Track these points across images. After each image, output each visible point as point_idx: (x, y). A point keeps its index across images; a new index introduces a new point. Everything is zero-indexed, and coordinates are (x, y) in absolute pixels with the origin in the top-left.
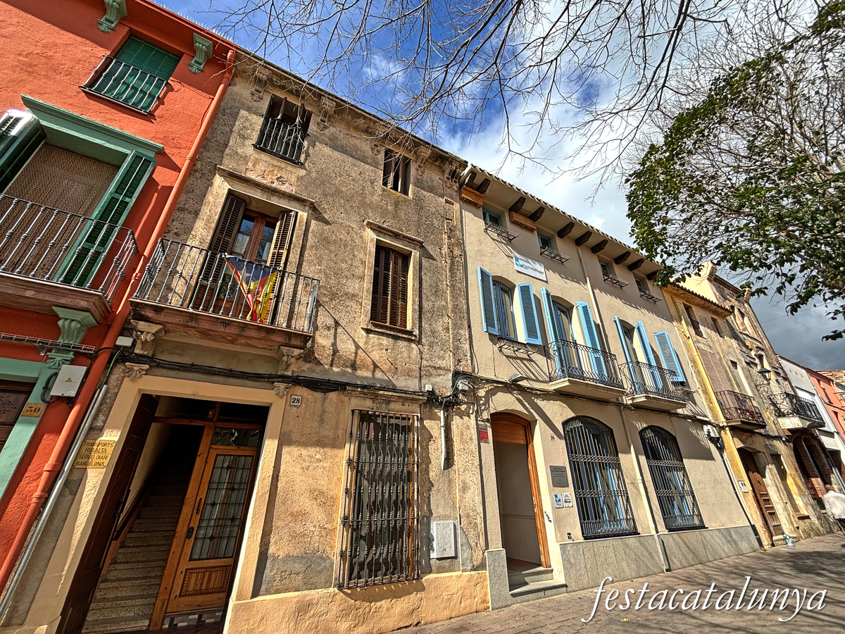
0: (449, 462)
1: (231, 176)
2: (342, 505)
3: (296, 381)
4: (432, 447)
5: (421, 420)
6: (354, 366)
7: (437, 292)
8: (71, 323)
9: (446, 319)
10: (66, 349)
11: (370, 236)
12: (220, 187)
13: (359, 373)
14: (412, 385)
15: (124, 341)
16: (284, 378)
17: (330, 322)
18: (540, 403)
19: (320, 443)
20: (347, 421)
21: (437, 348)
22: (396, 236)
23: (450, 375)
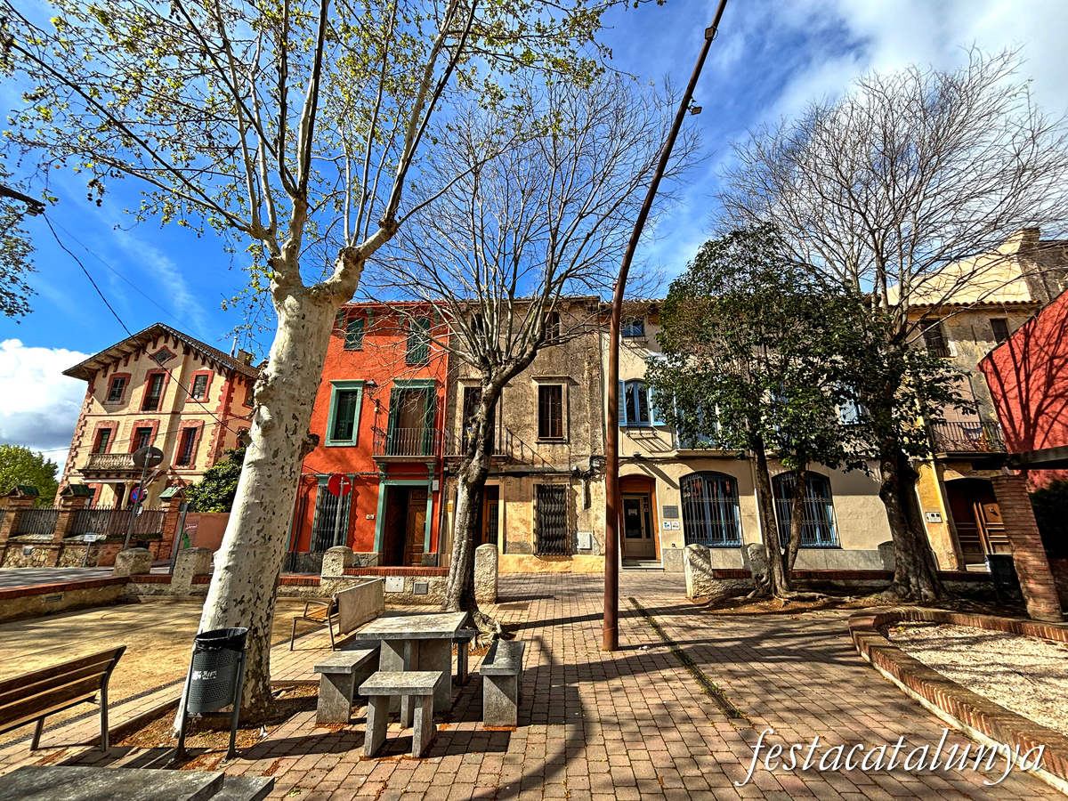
0: (588, 505)
1: (462, 380)
2: (533, 525)
3: (507, 474)
4: (577, 498)
5: (571, 486)
6: (533, 463)
7: (580, 407)
8: (431, 466)
9: (587, 424)
10: (432, 475)
11: (535, 384)
12: (461, 387)
13: (536, 466)
14: (565, 468)
15: (446, 469)
16: (502, 474)
17: (518, 442)
18: (660, 467)
19: (521, 500)
20: (532, 490)
21: (580, 445)
22: (550, 379)
23: (588, 459)
